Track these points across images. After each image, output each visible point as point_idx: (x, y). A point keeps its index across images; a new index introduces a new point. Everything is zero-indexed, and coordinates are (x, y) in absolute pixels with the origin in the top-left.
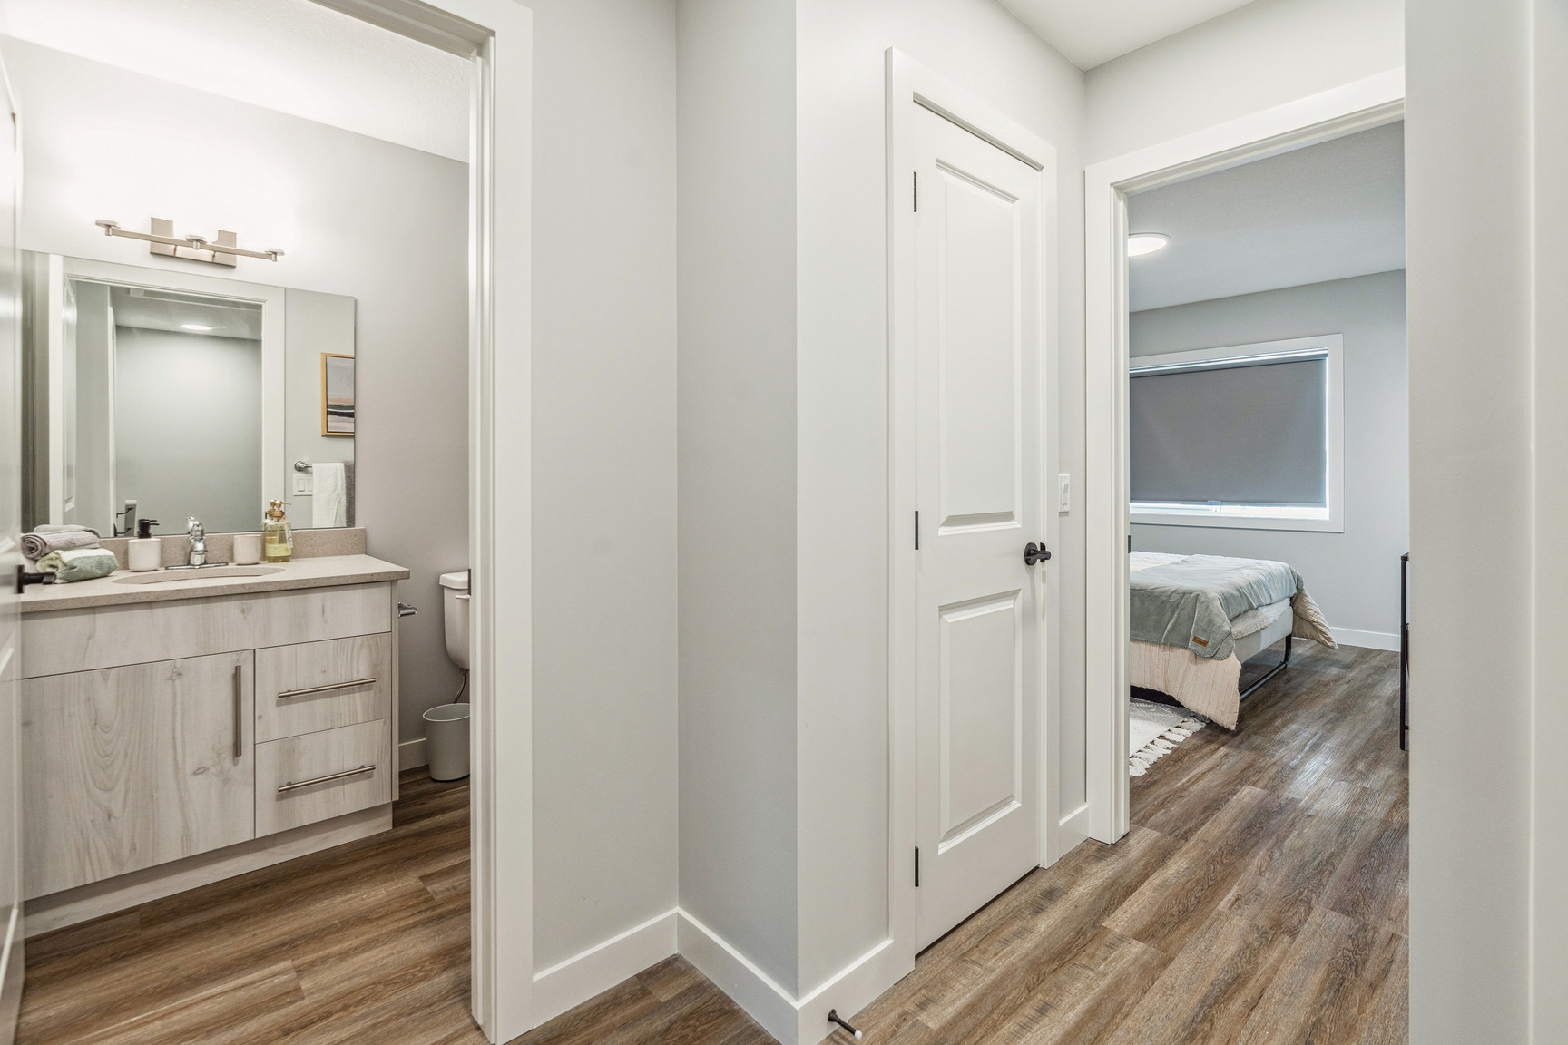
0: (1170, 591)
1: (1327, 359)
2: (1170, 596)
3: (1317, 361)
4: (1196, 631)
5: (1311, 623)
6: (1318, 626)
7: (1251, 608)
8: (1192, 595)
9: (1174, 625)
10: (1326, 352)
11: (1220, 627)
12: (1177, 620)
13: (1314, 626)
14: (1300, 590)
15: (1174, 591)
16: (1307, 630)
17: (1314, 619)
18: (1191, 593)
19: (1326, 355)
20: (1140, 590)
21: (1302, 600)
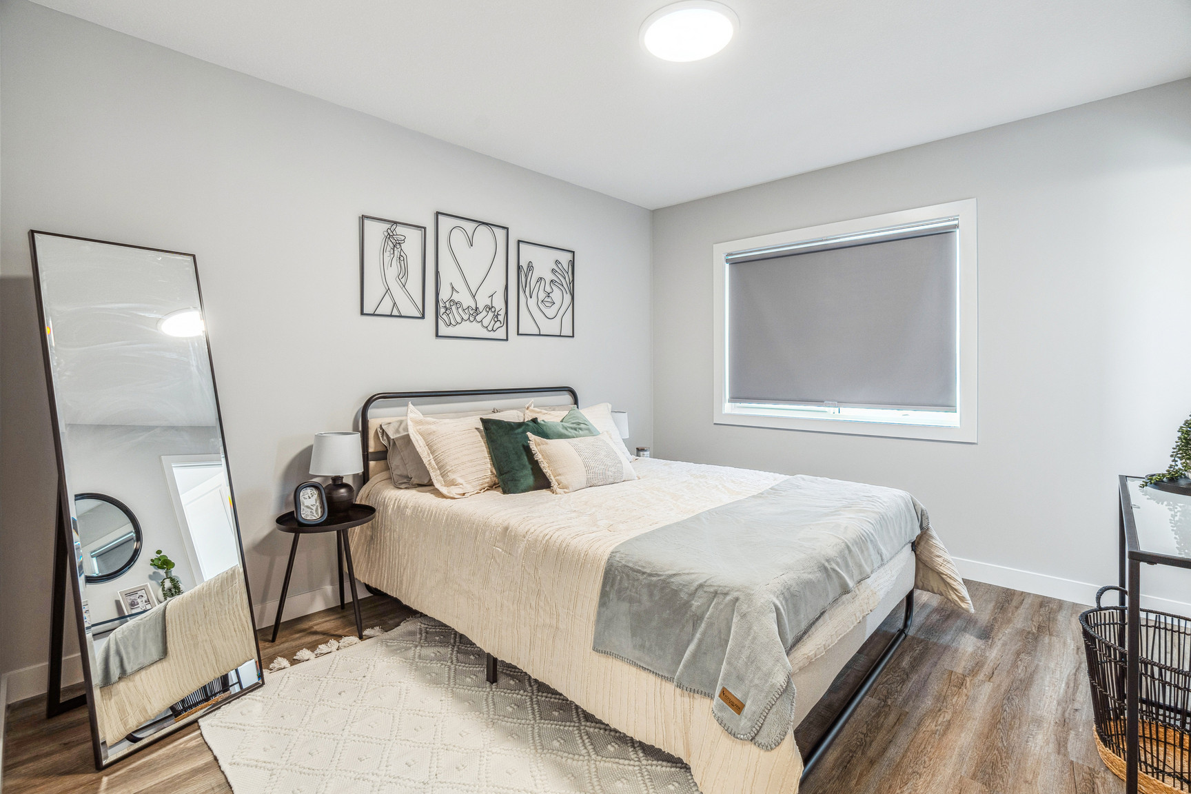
0: (696, 584)
1: (958, 231)
2: (693, 595)
3: (943, 234)
4: (728, 675)
5: (939, 574)
6: (949, 580)
7: (846, 590)
8: (729, 598)
9: (695, 655)
10: (956, 222)
11: (768, 675)
12: (701, 642)
13: (942, 579)
14: (924, 530)
15: (701, 586)
16: (934, 583)
17: (942, 569)
18: (726, 594)
19: (956, 226)
20: (651, 575)
21: (927, 542)
